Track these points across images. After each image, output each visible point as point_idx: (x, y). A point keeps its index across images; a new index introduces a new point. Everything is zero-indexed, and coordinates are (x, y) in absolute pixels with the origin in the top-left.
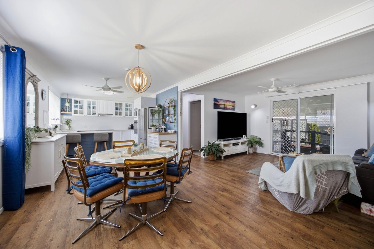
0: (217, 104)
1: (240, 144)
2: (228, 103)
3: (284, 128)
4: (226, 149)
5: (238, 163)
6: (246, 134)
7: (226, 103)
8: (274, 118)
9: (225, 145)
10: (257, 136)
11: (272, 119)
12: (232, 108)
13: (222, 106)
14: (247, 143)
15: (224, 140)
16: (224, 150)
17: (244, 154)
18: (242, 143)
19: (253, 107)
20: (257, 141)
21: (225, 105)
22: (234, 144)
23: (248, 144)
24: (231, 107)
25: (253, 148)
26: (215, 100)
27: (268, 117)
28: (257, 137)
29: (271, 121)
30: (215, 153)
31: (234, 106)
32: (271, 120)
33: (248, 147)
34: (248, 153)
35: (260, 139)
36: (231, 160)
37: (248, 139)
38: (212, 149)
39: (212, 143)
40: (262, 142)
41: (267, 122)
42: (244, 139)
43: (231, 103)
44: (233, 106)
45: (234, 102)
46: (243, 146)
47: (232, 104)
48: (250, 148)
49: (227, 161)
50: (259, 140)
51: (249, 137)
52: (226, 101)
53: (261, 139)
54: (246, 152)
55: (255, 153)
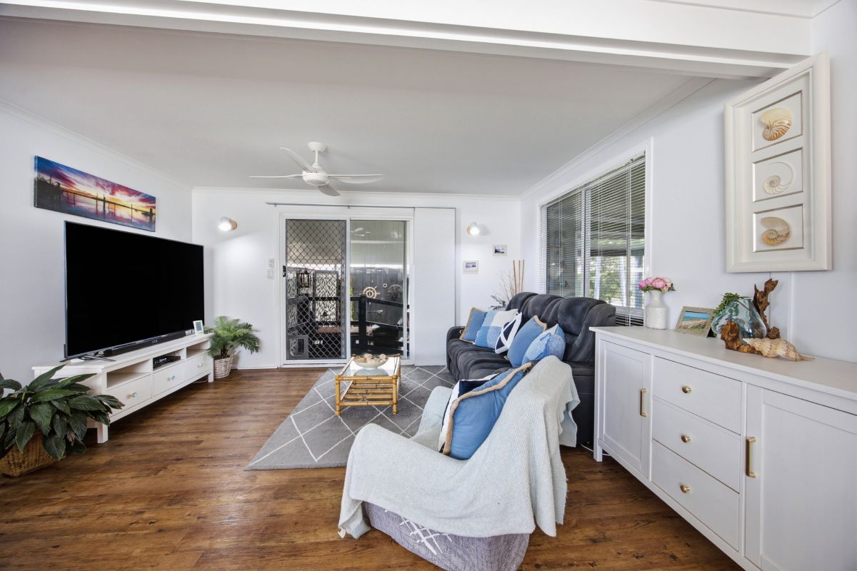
0: (58, 190)
1: (183, 354)
2: (121, 197)
3: (303, 291)
4: (119, 390)
5: (191, 437)
6: (201, 317)
7: (113, 193)
8: (289, 265)
9: (114, 376)
10: (238, 320)
11: (284, 268)
12: (141, 222)
13: (89, 205)
14: (208, 346)
15: (108, 354)
16: (110, 398)
17: (199, 385)
18: (192, 350)
19: (225, 227)
20: (242, 335)
21: (104, 201)
22: (158, 362)
23: (212, 350)
24: (139, 216)
25: (228, 359)
26: (43, 165)
27: (272, 261)
28: (240, 323)
29: (282, 273)
30: (53, 432)
31: (150, 215)
32: (282, 269)
33: (211, 360)
34: (211, 379)
35: (248, 327)
36: (151, 432)
37: (210, 334)
38: (27, 418)
39: (25, 383)
40: (256, 334)
41: (270, 277)
42: (197, 335)
43: (133, 198)
44: (145, 214)
45: (150, 200)
46: (197, 358)
47: (144, 207)
48: (217, 361)
49: (132, 445)
50: (245, 331)
51: (214, 326)
52: (115, 188)
53: (253, 328)
54: (206, 378)
55: (234, 374)
